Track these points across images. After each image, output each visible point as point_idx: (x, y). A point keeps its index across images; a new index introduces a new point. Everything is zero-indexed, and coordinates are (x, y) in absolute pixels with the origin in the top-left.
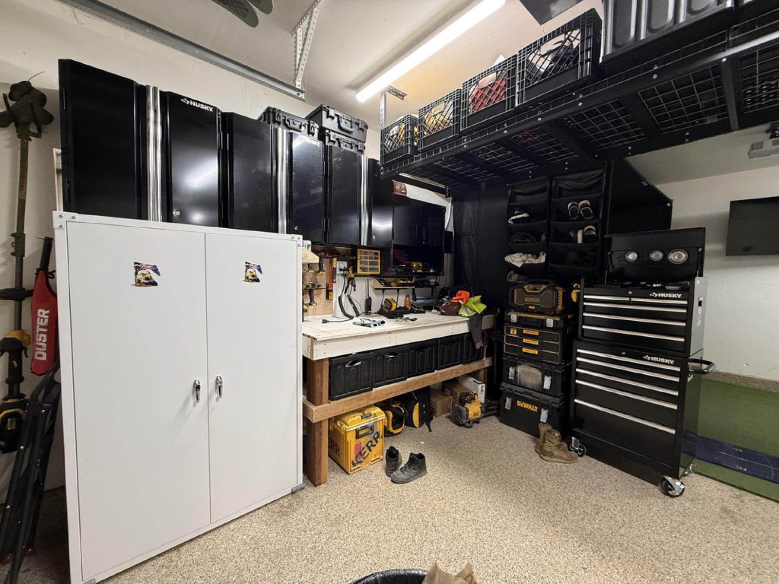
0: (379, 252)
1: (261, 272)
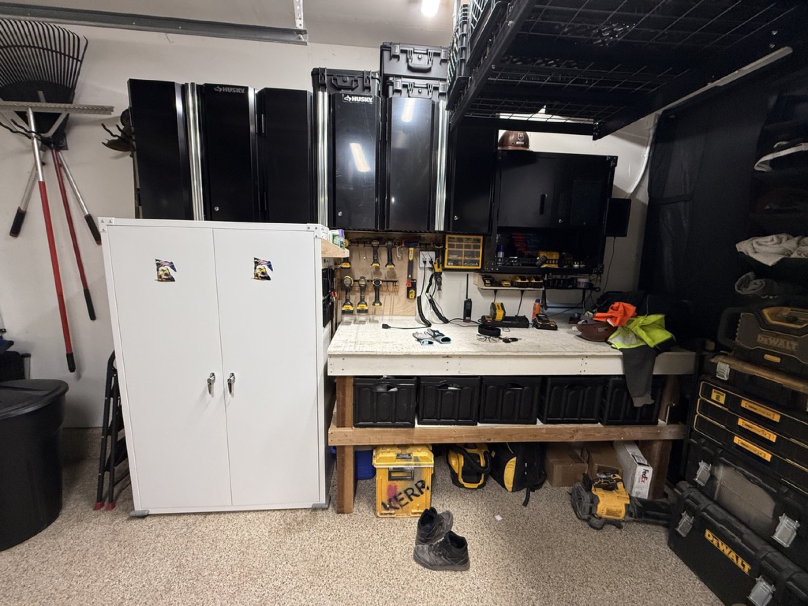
0: (481, 238)
1: (271, 269)
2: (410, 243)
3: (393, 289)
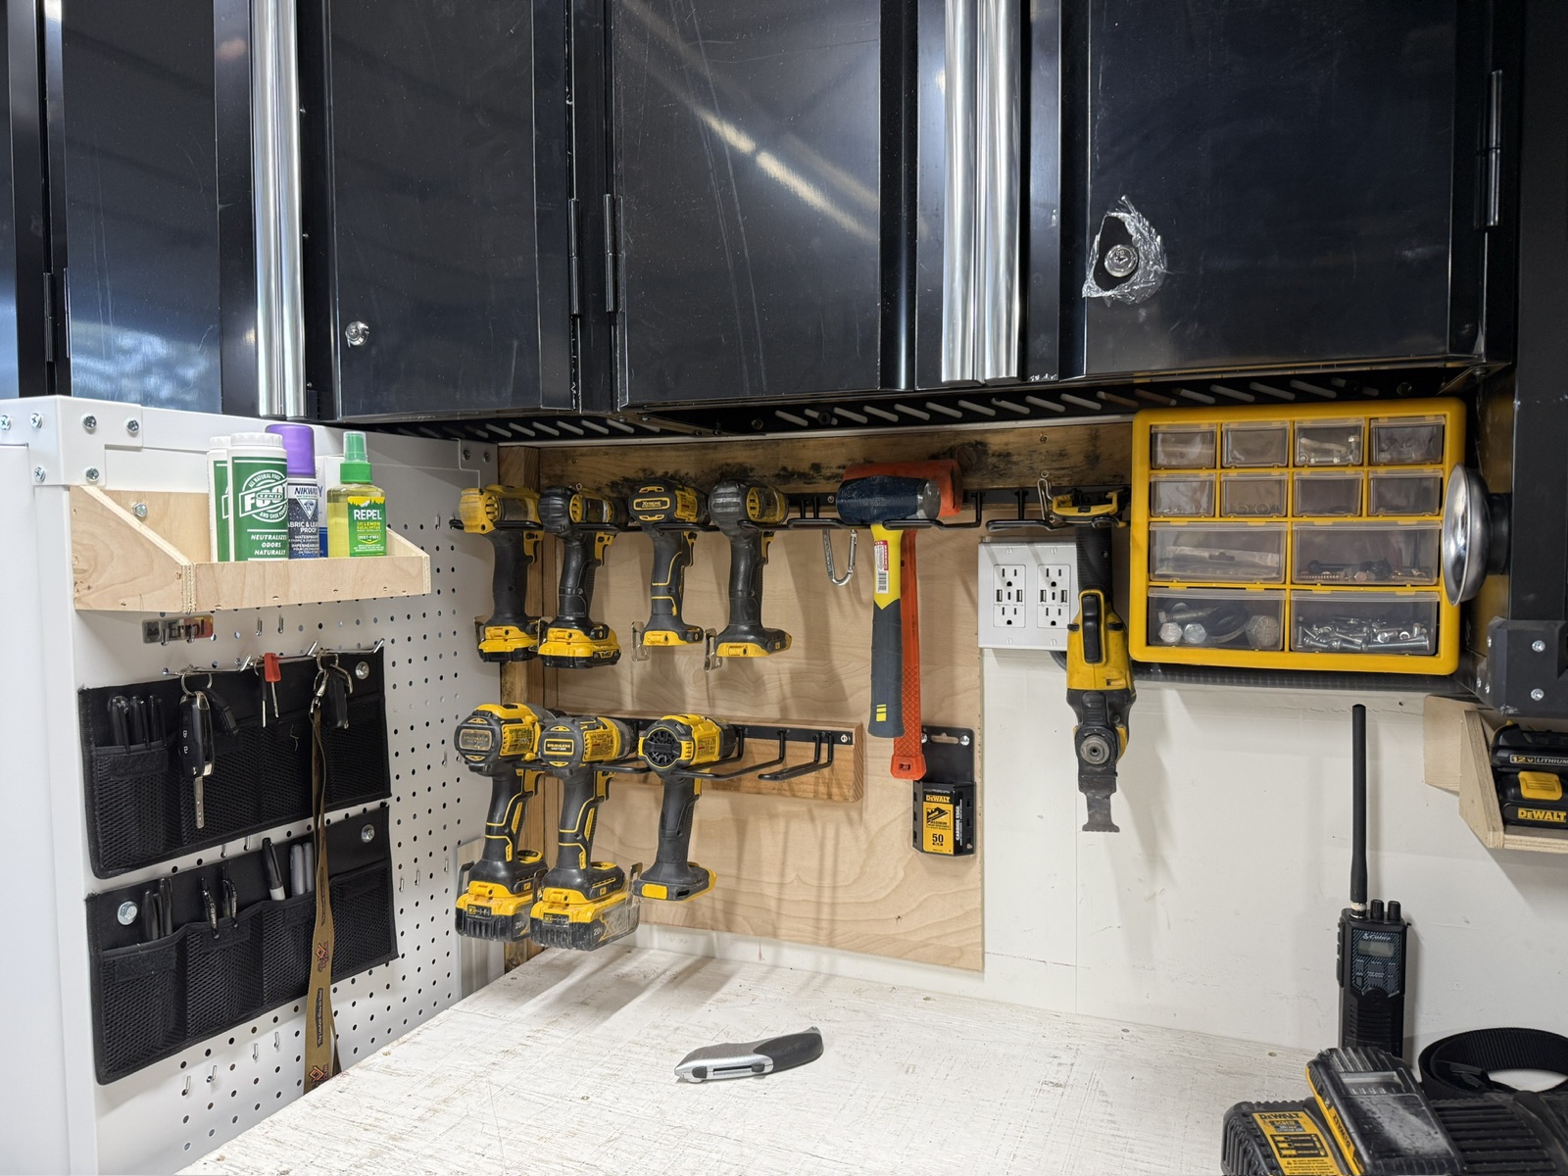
0: (1446, 416)
2: (870, 496)
3: (817, 784)
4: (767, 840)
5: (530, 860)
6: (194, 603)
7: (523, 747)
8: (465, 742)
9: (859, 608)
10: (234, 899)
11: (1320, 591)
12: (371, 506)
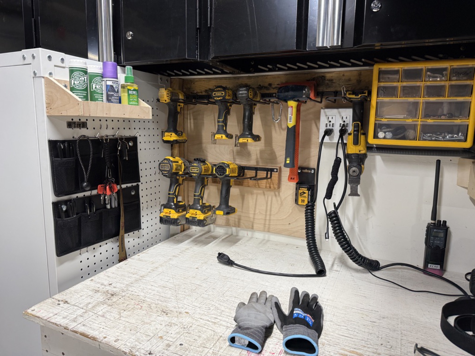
2: (288, 91)
3: (266, 184)
4: (250, 200)
5: (181, 204)
6: (83, 113)
7: (179, 170)
8: (162, 168)
9: (281, 131)
10: (95, 207)
11: (430, 121)
12: (134, 90)
